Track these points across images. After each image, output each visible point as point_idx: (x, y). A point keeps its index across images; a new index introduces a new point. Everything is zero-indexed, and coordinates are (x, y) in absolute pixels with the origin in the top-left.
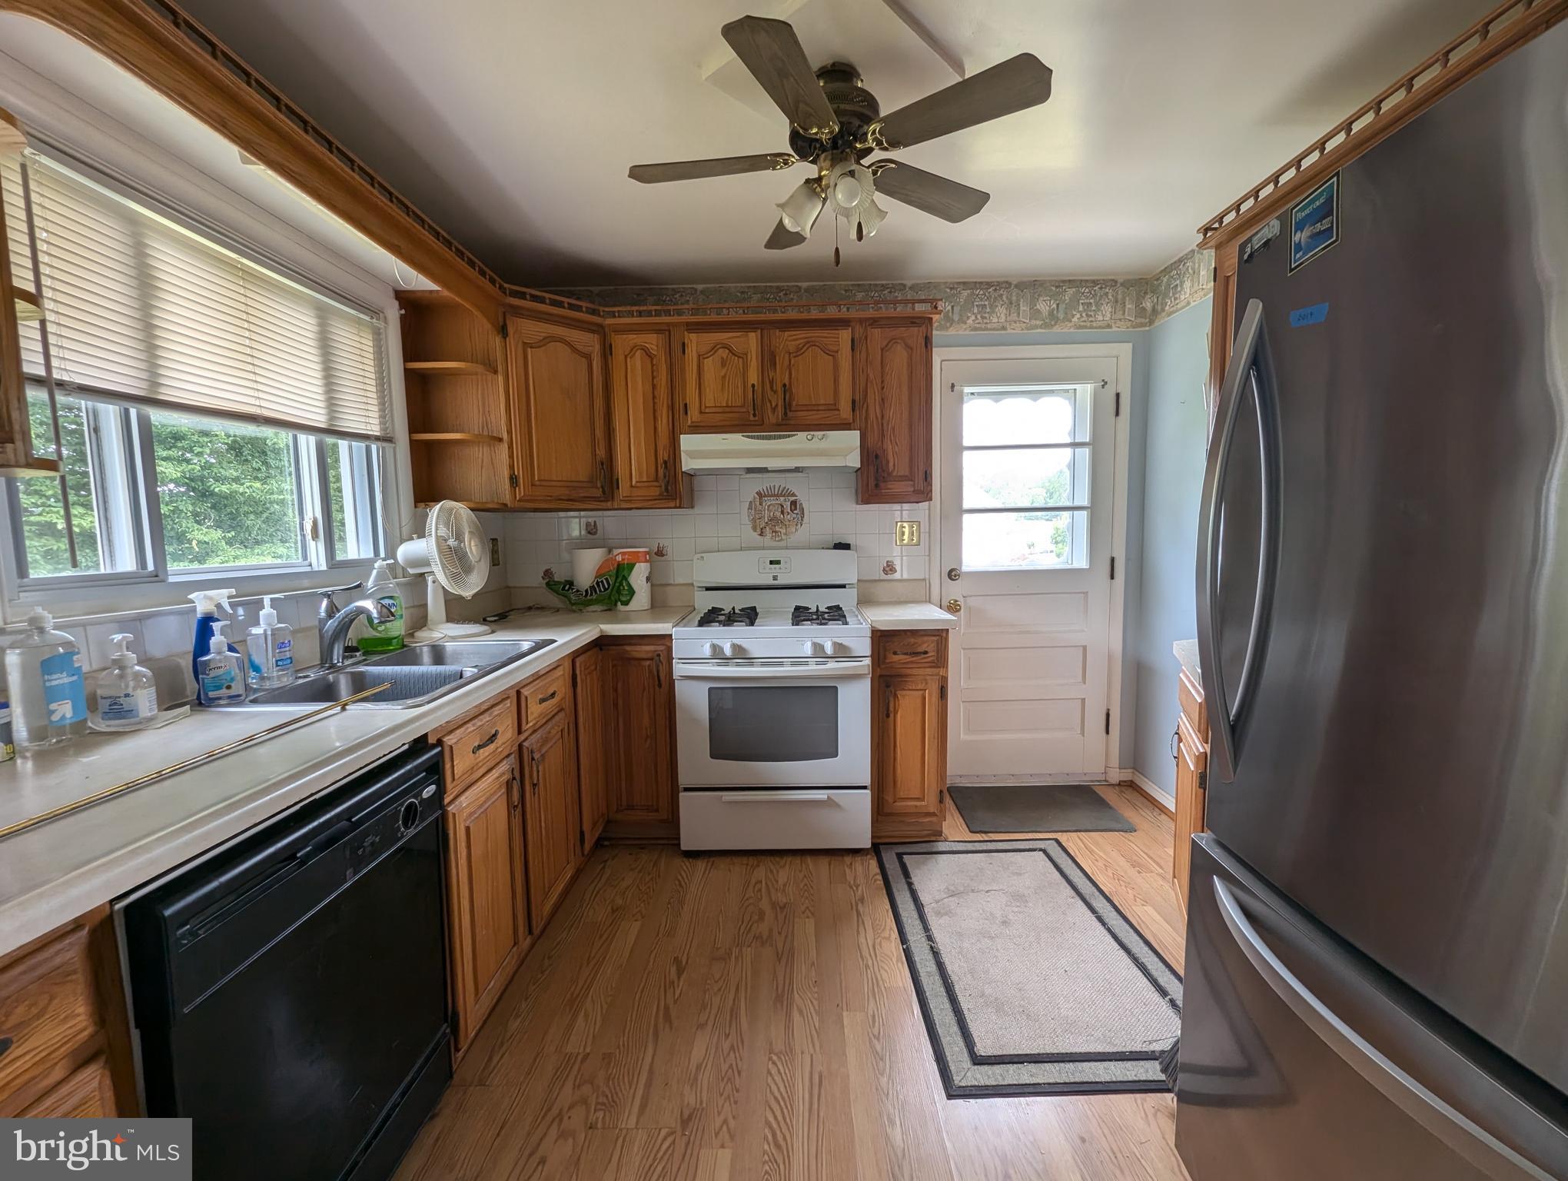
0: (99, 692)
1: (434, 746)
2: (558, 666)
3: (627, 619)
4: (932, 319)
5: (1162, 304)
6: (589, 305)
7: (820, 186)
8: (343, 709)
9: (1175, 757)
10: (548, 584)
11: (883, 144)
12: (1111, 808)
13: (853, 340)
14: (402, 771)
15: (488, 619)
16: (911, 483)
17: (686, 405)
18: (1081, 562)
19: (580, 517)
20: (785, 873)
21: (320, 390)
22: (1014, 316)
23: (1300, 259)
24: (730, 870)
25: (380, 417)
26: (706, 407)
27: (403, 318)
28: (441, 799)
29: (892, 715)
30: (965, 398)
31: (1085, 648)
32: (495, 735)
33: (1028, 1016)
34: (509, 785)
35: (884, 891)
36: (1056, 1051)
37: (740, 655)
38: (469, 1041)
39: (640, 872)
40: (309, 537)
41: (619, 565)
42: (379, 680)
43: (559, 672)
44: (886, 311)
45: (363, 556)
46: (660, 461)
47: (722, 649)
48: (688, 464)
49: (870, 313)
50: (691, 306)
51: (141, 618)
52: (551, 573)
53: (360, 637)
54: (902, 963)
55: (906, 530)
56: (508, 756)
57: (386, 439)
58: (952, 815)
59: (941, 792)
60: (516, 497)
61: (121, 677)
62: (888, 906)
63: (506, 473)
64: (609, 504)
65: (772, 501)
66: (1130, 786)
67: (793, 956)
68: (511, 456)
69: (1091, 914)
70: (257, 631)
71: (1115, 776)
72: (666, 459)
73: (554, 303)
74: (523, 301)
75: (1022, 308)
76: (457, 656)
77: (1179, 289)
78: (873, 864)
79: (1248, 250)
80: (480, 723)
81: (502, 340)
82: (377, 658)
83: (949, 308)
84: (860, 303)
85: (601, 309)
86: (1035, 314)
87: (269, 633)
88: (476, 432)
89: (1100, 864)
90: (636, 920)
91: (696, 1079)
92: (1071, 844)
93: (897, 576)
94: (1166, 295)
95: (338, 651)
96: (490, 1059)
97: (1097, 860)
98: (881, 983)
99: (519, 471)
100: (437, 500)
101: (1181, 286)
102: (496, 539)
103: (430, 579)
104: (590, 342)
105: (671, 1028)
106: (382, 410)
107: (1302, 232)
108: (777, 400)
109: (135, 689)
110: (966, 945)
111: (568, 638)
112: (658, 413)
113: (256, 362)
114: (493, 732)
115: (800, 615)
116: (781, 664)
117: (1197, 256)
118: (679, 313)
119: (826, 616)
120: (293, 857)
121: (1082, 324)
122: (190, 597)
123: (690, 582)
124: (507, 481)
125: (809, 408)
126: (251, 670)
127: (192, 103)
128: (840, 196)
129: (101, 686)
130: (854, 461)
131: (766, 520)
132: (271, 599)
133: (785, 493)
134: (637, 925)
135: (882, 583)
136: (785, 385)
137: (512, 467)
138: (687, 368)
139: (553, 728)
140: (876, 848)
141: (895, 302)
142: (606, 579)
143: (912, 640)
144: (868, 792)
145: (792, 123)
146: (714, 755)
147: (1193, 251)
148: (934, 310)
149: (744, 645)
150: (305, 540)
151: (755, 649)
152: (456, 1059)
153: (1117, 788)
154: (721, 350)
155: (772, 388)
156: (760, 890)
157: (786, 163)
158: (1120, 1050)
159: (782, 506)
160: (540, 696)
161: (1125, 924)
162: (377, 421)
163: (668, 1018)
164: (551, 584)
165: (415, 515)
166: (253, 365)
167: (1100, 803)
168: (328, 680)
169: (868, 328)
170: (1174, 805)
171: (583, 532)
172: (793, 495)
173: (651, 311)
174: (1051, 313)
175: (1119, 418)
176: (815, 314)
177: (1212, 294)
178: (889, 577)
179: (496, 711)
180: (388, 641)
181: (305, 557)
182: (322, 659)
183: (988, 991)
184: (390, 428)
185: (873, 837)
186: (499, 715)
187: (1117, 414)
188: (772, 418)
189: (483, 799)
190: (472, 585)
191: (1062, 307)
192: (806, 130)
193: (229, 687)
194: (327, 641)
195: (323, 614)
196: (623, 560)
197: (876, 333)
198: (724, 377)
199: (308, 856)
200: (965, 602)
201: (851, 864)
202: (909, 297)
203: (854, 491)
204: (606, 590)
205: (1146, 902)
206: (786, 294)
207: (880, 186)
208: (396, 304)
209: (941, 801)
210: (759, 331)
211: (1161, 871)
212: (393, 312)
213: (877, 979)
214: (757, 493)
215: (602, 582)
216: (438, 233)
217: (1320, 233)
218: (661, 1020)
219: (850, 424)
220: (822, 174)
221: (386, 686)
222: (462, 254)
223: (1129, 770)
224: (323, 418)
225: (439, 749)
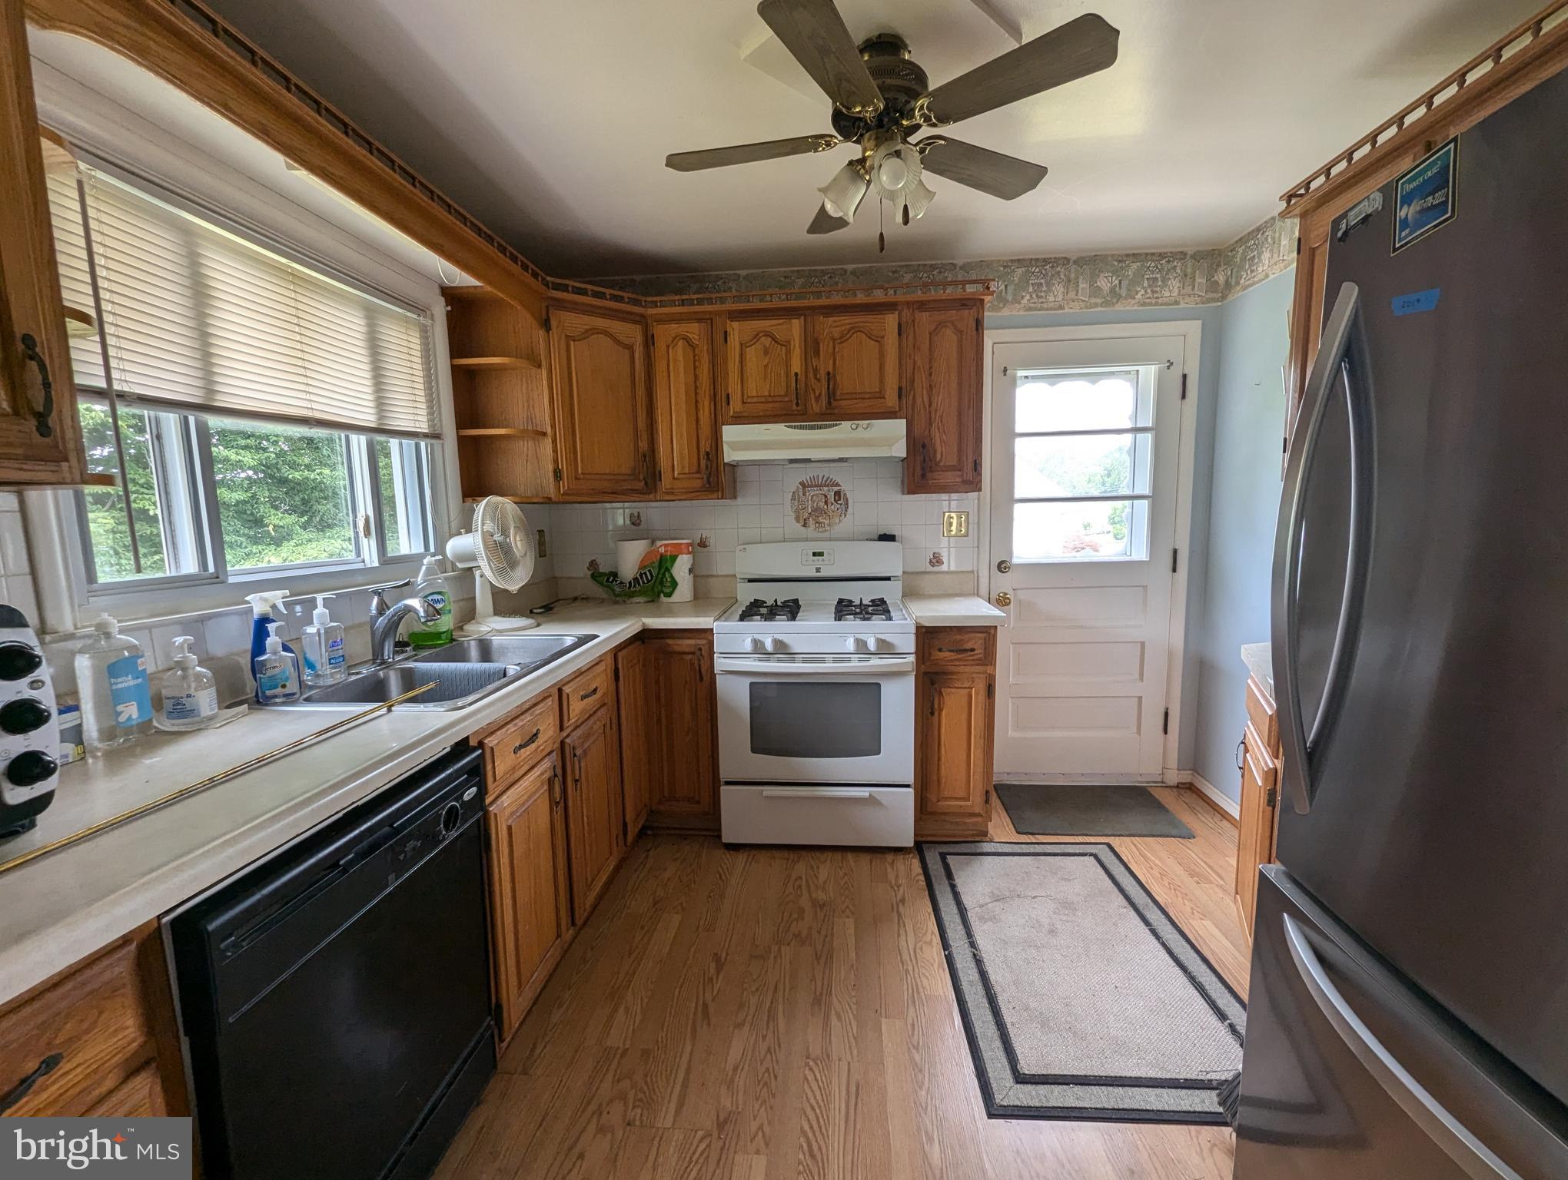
0: (164, 692)
1: (475, 749)
2: (600, 661)
3: (670, 612)
4: (983, 300)
5: (1237, 277)
6: (633, 296)
7: (864, 167)
8: (389, 710)
9: (1240, 768)
10: (593, 576)
11: (931, 120)
12: (1167, 811)
13: (900, 325)
14: (443, 775)
15: (535, 611)
16: (960, 473)
17: (728, 395)
18: (1141, 554)
19: (624, 508)
20: (826, 869)
21: (369, 390)
22: (1072, 294)
23: (1407, 236)
24: (770, 865)
25: (428, 414)
26: (748, 397)
27: (449, 314)
28: (483, 800)
29: (936, 713)
30: (1018, 382)
31: (1143, 644)
32: (536, 735)
33: (1075, 1034)
34: (550, 782)
35: (927, 893)
36: (1103, 1074)
37: (782, 649)
38: (513, 1030)
39: (682, 863)
40: (361, 534)
41: (662, 556)
42: (427, 677)
43: (601, 667)
44: (934, 294)
45: (414, 551)
46: (702, 454)
47: (763, 644)
48: (730, 455)
49: (919, 295)
50: (734, 292)
51: (202, 620)
52: (596, 564)
53: (411, 632)
54: (944, 970)
55: (955, 521)
56: (549, 754)
57: (434, 436)
58: (999, 813)
59: (987, 792)
60: (560, 491)
61: (184, 677)
62: (930, 910)
63: (550, 467)
64: (651, 496)
65: (816, 491)
66: (1189, 789)
67: (832, 957)
68: (555, 451)
69: (1145, 927)
70: (311, 630)
71: (1173, 777)
72: (708, 450)
73: (596, 295)
74: (565, 294)
75: (1081, 286)
76: (504, 650)
77: (1256, 260)
78: (915, 863)
79: (1343, 226)
80: (521, 724)
81: (546, 335)
82: (426, 653)
83: (1003, 287)
84: (908, 286)
85: (643, 298)
86: (1096, 291)
87: (322, 631)
88: (522, 428)
89: (1156, 872)
90: (677, 913)
91: (732, 1081)
92: (1123, 849)
93: (944, 568)
94: (1241, 267)
95: (388, 647)
96: (533, 1050)
97: (1152, 868)
98: (921, 990)
99: (563, 465)
100: (485, 495)
101: (1259, 258)
102: (543, 531)
103: (477, 574)
104: (632, 333)
105: (709, 1024)
106: (430, 407)
107: (1409, 205)
108: (821, 388)
109: (196, 690)
110: (1010, 954)
111: (610, 632)
112: (700, 406)
113: (308, 365)
114: (535, 731)
115: (843, 609)
116: (823, 660)
117: (1278, 224)
118: (723, 300)
119: (870, 608)
120: (336, 865)
121: (1147, 300)
122: (247, 598)
123: (732, 573)
124: (551, 474)
125: (854, 396)
126: (306, 668)
127: (234, 113)
128: (884, 178)
129: (165, 687)
130: (900, 450)
131: (810, 511)
132: (324, 599)
133: (831, 483)
134: (677, 918)
135: (927, 576)
136: (828, 374)
137: (556, 461)
138: (729, 359)
139: (595, 723)
140: (919, 847)
141: (945, 284)
142: (650, 571)
143: (958, 637)
144: (911, 790)
145: (834, 102)
146: (754, 750)
147: (1273, 219)
148: (986, 291)
149: (786, 640)
150: (358, 537)
151: (797, 645)
152: (500, 1049)
153: (1175, 790)
154: (763, 338)
155: (815, 375)
156: (800, 887)
157: (828, 144)
158: (1174, 1076)
159: (826, 496)
160: (582, 693)
161: (1181, 939)
162: (425, 419)
163: (706, 1014)
164: (596, 576)
165: (463, 510)
166: (305, 368)
167: (1159, 807)
168: (379, 677)
169: (916, 311)
170: (1238, 813)
171: (628, 522)
172: (838, 485)
173: (693, 300)
174: (1113, 290)
175: (1187, 400)
176: (861, 298)
177: (1295, 264)
178: (936, 569)
179: (538, 710)
180: (438, 635)
181: (358, 554)
182: (373, 655)
183: (1032, 1005)
184: (439, 424)
185: (916, 835)
186: (541, 714)
187: (1184, 397)
188: (816, 408)
189: (525, 797)
190: (516, 581)
191: (1125, 283)
192: (849, 109)
193: (284, 686)
194: (377, 640)
195: (374, 612)
196: (666, 551)
197: (924, 317)
198: (766, 366)
199: (351, 863)
200: (1015, 596)
201: (893, 862)
202: (960, 278)
203: (900, 480)
204: (649, 581)
205: (1204, 915)
206: (830, 277)
207: (929, 164)
208: (442, 300)
209: (987, 801)
210: (803, 317)
211: (1222, 882)
212: (440, 309)
213: (917, 985)
214: (800, 483)
215: (645, 573)
216: (480, 229)
217: (1433, 207)
218: (699, 1014)
219: (896, 412)
220: (867, 154)
221: (432, 685)
222: (505, 249)
223: (1188, 772)
224: (372, 418)
225: (480, 751)
